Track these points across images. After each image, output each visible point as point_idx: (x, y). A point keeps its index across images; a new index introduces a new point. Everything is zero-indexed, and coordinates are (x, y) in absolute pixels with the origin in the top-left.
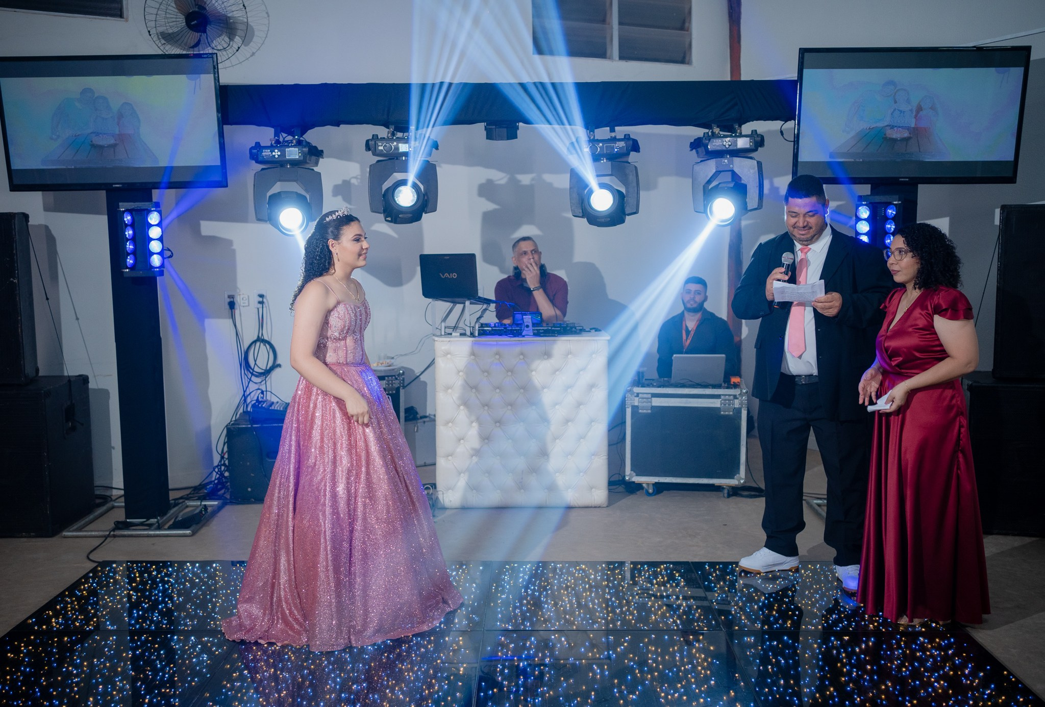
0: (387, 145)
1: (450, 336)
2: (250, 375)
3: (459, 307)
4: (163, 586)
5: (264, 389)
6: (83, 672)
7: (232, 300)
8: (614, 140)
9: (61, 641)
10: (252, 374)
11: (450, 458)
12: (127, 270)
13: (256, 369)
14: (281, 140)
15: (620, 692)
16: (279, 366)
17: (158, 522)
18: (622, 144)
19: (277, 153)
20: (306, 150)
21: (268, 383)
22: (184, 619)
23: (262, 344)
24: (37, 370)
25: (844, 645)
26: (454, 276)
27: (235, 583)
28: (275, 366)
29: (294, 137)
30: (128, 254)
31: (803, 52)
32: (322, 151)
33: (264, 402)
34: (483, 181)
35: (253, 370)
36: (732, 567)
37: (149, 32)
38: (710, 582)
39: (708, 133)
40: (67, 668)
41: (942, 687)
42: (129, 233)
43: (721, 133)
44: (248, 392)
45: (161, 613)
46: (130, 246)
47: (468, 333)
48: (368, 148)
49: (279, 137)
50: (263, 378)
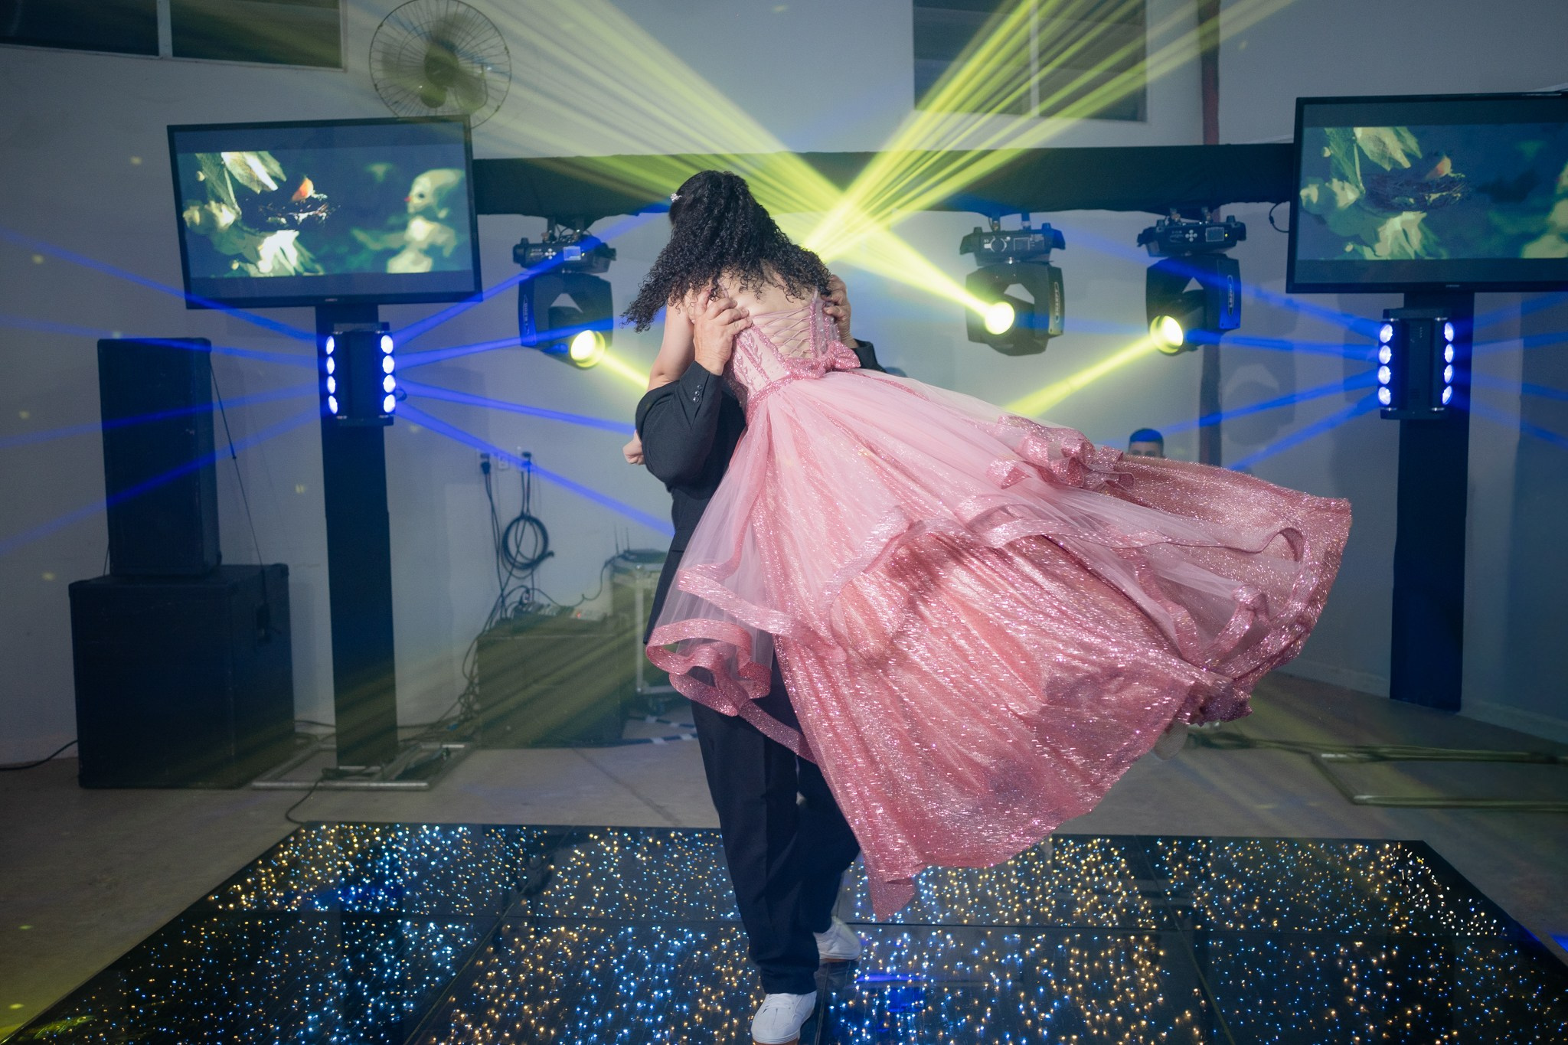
2: (509, 567)
4: (391, 855)
5: (530, 586)
6: (284, 965)
7: (486, 460)
8: (1028, 231)
9: (253, 926)
10: (513, 566)
13: (519, 559)
14: (557, 234)
15: (1028, 1008)
16: (551, 554)
17: (382, 770)
18: (1039, 237)
19: (550, 254)
20: (591, 248)
21: (535, 578)
22: (420, 900)
23: (527, 524)
24: (219, 556)
25: (1354, 955)
27: (489, 854)
28: (546, 554)
29: (575, 230)
31: (1302, 103)
33: (529, 605)
35: (515, 560)
36: (1197, 843)
37: (376, 85)
38: (1163, 863)
39: (1164, 221)
40: (263, 961)
41: (1495, 1015)
43: (1183, 220)
44: (506, 592)
45: (387, 890)
49: (554, 231)
50: (529, 572)
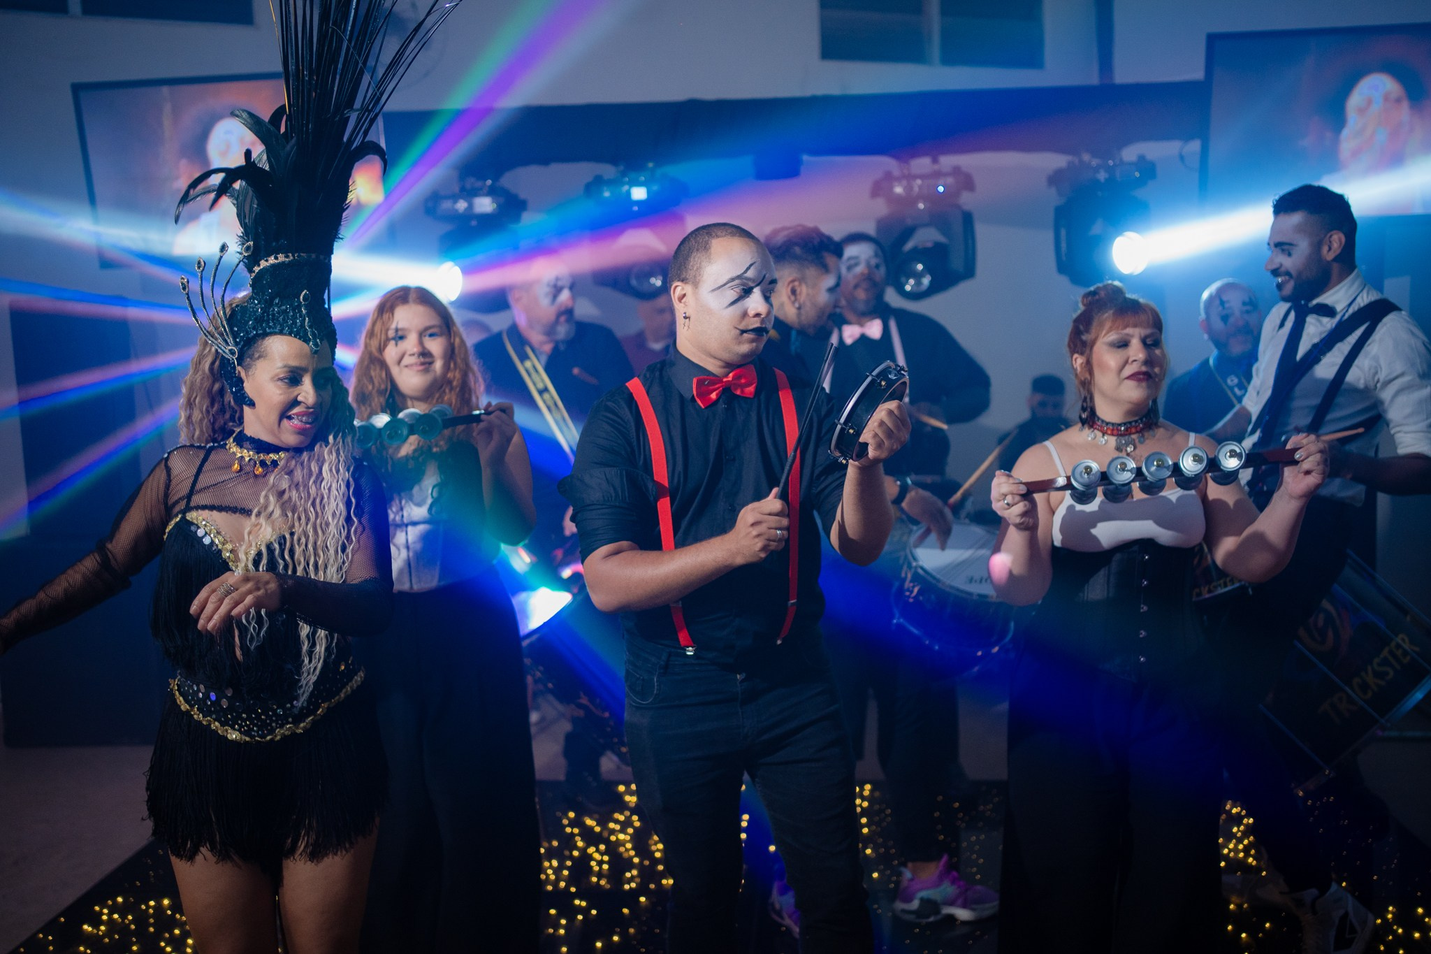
0: (616, 190)
8: (937, 175)
14: (468, 186)
18: (950, 180)
19: (462, 205)
20: (502, 200)
29: (486, 181)
31: (1213, 38)
32: (526, 202)
39: (1074, 161)
43: (1093, 160)
48: (588, 193)
49: (464, 183)
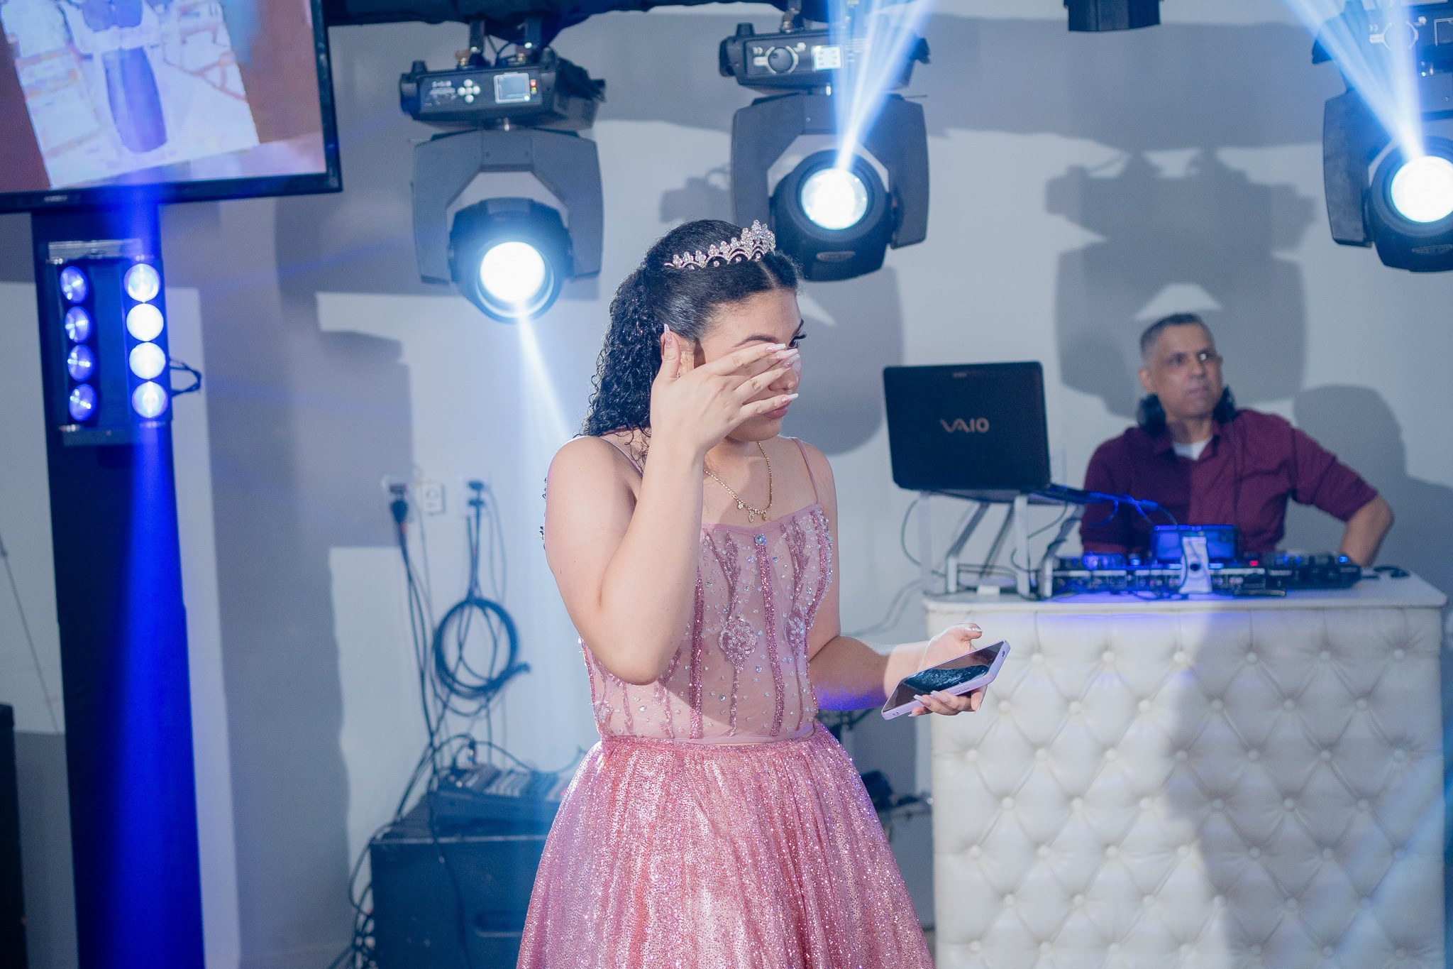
0: (780, 52)
1: (970, 595)
2: (445, 694)
3: (997, 512)
7: (399, 497)
10: (454, 692)
11: (975, 946)
12: (73, 428)
13: (463, 676)
14: (490, 56)
16: (525, 668)
19: (470, 90)
20: (549, 76)
21: (496, 717)
23: (478, 613)
26: (981, 425)
28: (513, 669)
30: (74, 384)
32: (601, 83)
33: (470, 774)
34: (1059, 170)
35: (456, 678)
42: (78, 325)
44: (437, 741)
46: (79, 363)
47: (1024, 588)
48: (726, 67)
49: (481, 46)
50: (483, 700)
